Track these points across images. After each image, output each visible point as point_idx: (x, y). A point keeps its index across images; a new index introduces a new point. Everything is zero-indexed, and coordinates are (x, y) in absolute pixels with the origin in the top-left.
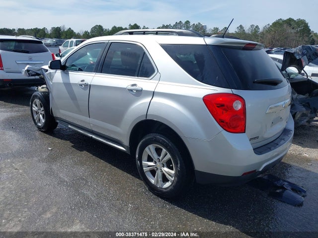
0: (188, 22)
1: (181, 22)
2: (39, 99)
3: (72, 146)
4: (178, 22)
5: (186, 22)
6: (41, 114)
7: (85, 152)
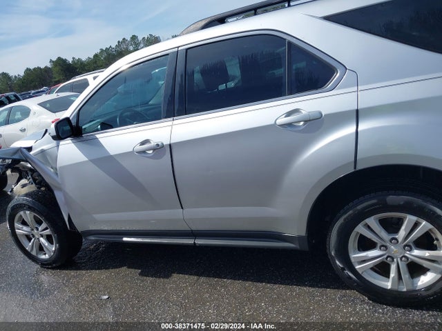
0: (134, 37)
1: (124, 39)
2: (30, 208)
3: (140, 274)
4: (121, 40)
5: (131, 38)
6: (42, 236)
7: (175, 277)
